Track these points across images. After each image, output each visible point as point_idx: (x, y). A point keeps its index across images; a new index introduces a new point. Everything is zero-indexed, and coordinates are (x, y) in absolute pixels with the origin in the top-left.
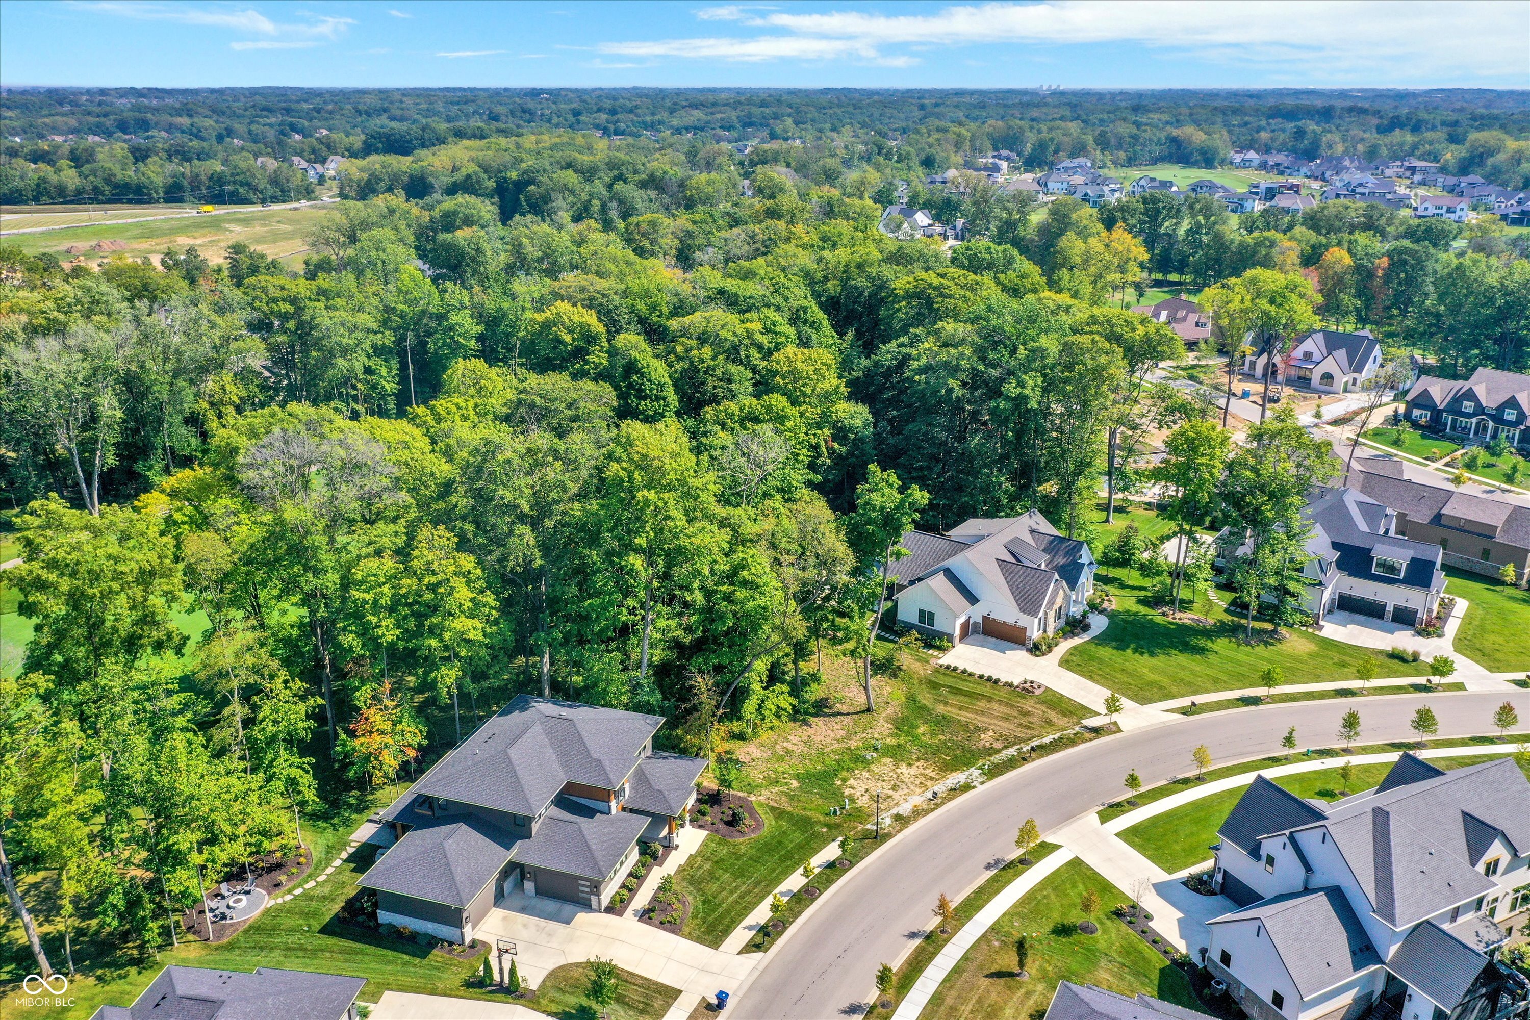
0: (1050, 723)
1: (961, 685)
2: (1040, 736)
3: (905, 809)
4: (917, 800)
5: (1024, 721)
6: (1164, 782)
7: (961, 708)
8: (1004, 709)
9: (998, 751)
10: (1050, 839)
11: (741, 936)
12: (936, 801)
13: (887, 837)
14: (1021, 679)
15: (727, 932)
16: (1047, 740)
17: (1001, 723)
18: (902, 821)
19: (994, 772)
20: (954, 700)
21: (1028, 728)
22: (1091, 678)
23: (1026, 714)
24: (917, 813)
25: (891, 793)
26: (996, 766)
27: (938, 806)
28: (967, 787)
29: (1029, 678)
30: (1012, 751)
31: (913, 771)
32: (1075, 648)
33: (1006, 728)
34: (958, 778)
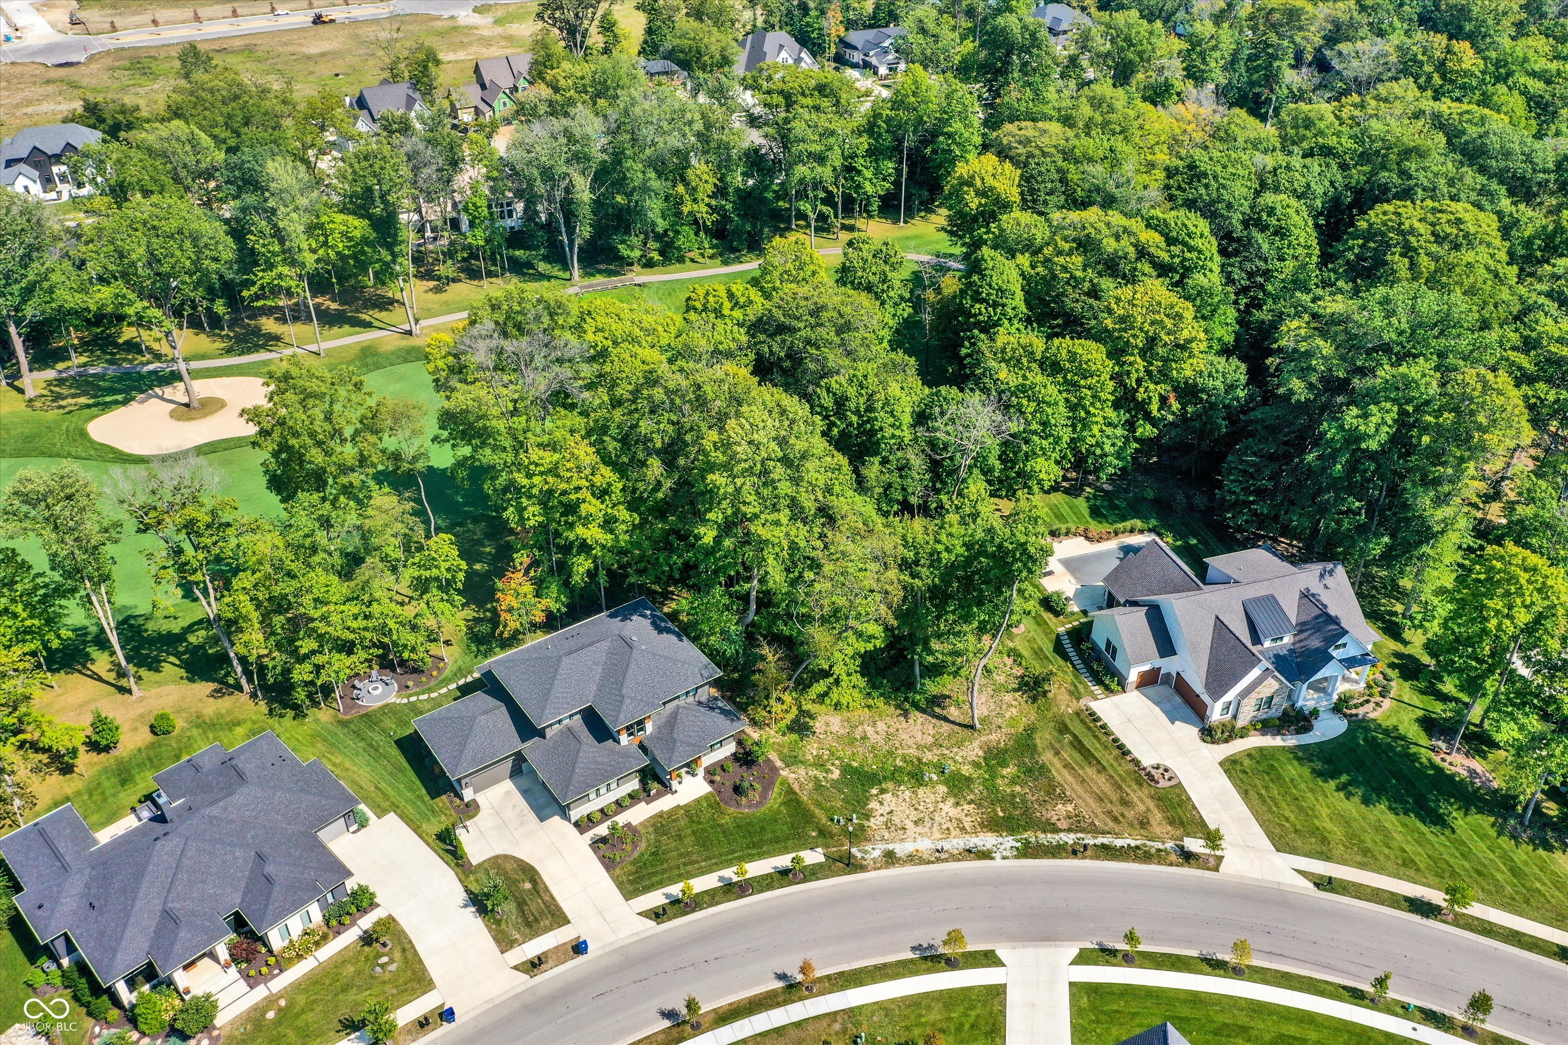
0: (1144, 823)
1: (1088, 742)
2: (1118, 835)
3: (902, 849)
4: (925, 845)
5: (1117, 810)
6: (1194, 953)
7: (1067, 766)
8: (1107, 788)
9: (1056, 830)
10: (1002, 953)
11: (656, 899)
12: (939, 856)
13: (861, 868)
14: (1154, 762)
15: (647, 889)
16: (1119, 843)
17: (1090, 801)
18: (890, 858)
19: (1027, 851)
20: (1069, 754)
21: (1115, 820)
22: (1245, 794)
23: (1125, 803)
24: (913, 859)
25: (909, 825)
26: (1039, 846)
27: (938, 860)
28: (986, 855)
29: (1168, 764)
30: (1069, 838)
31: (954, 812)
32: (1261, 749)
33: (1090, 809)
34: (987, 840)
